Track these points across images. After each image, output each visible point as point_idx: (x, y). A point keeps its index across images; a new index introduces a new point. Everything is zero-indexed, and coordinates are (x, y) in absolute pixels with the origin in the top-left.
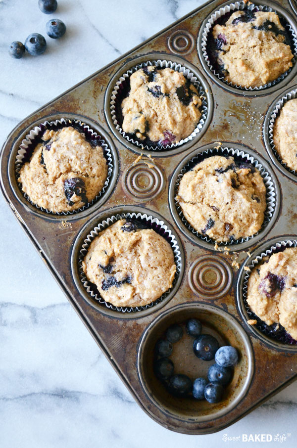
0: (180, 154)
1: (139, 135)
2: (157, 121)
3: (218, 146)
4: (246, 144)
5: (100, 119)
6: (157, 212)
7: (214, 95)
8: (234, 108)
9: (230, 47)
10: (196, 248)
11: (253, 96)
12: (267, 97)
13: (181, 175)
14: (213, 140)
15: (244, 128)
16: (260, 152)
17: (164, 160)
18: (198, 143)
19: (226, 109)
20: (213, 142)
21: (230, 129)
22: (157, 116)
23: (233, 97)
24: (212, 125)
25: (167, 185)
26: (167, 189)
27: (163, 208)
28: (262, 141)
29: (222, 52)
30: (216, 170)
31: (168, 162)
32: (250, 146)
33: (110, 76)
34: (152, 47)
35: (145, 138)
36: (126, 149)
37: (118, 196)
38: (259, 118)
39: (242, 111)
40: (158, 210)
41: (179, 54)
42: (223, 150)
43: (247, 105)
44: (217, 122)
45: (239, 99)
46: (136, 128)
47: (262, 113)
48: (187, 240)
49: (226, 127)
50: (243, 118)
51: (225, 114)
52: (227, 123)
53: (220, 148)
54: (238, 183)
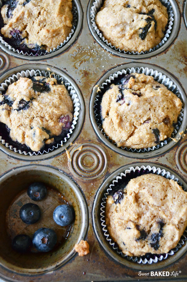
0: (86, 120)
1: (49, 142)
2: (47, 121)
3: (97, 88)
4: (109, 68)
6: (120, 166)
7: (56, 66)
8: (75, 58)
9: (26, 32)
10: (167, 155)
11: (76, 40)
12: (83, 31)
13: (102, 130)
14: (90, 90)
15: (96, 62)
16: (122, 63)
17: (82, 135)
18: (85, 102)
19: (73, 64)
20: (92, 91)
21: (91, 72)
22: (43, 118)
23: (66, 54)
24: (78, 83)
25: (103, 145)
26: (107, 148)
27: (120, 160)
28: (115, 57)
29: (26, 40)
30: (117, 101)
31: (86, 133)
32: (113, 66)
35: (53, 139)
36: (53, 159)
37: (87, 189)
38: (96, 47)
39: (82, 54)
40: (119, 165)
42: (103, 87)
43: (79, 48)
44: (79, 78)
45: (71, 50)
46: (42, 140)
47: (93, 42)
48: (156, 159)
49: (86, 74)
50: (88, 57)
51: (76, 68)
52: (84, 71)
53: (100, 89)
54: (138, 92)
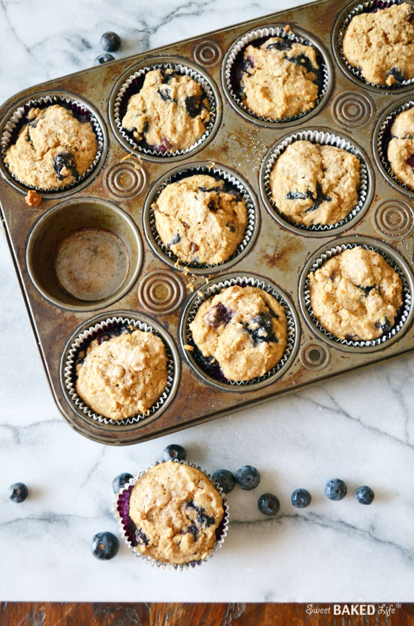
0: (171, 164)
1: (136, 134)
2: (157, 125)
3: (211, 165)
4: (240, 171)
5: (102, 107)
6: (130, 214)
7: (224, 115)
8: (240, 133)
9: (255, 71)
10: (156, 259)
11: (264, 127)
12: (278, 131)
13: (165, 184)
14: (208, 159)
15: (243, 156)
16: (252, 184)
17: (153, 165)
18: (192, 158)
19: (232, 132)
20: (208, 161)
21: (229, 153)
22: (159, 119)
23: (243, 122)
24: (212, 143)
25: (148, 190)
26: (146, 194)
27: (137, 212)
28: (257, 173)
29: (247, 74)
30: (200, 188)
31: (156, 168)
32: (244, 175)
33: (126, 67)
34: (178, 50)
35: (141, 139)
36: (118, 144)
37: (95, 187)
38: (262, 150)
39: (247, 138)
40: (131, 212)
41: (201, 65)
42: (215, 171)
43: (254, 133)
44: (218, 141)
45: (248, 125)
46: (134, 126)
47: (267, 145)
48: (149, 249)
49: (225, 149)
50: (246, 145)
51: (229, 136)
52: (228, 146)
53: (212, 169)
54: (217, 206)
